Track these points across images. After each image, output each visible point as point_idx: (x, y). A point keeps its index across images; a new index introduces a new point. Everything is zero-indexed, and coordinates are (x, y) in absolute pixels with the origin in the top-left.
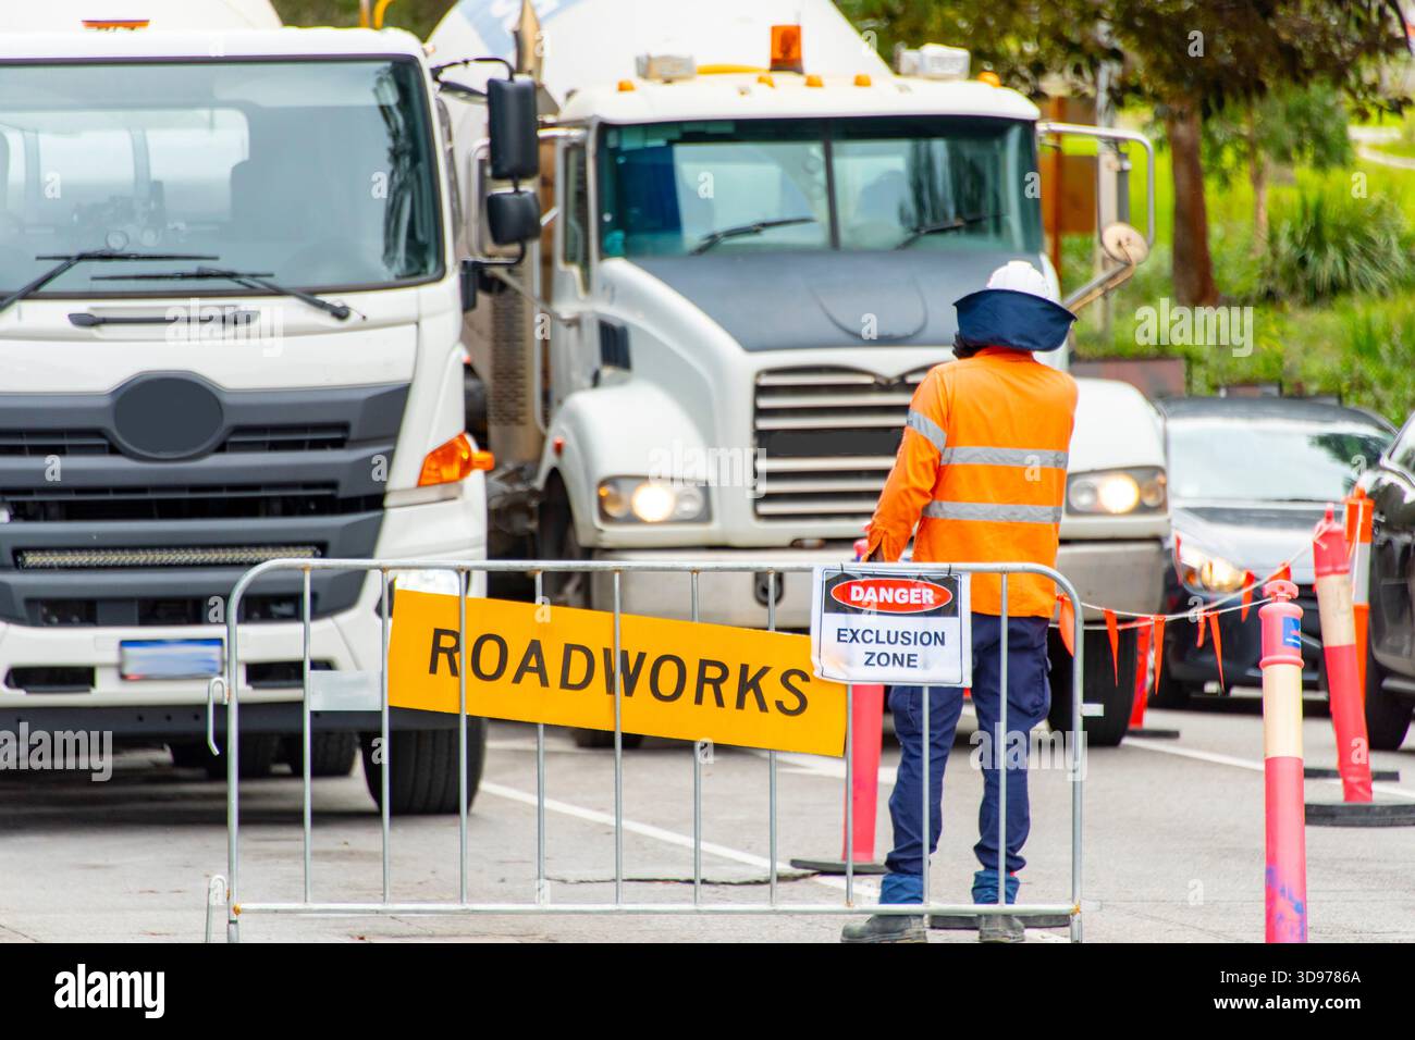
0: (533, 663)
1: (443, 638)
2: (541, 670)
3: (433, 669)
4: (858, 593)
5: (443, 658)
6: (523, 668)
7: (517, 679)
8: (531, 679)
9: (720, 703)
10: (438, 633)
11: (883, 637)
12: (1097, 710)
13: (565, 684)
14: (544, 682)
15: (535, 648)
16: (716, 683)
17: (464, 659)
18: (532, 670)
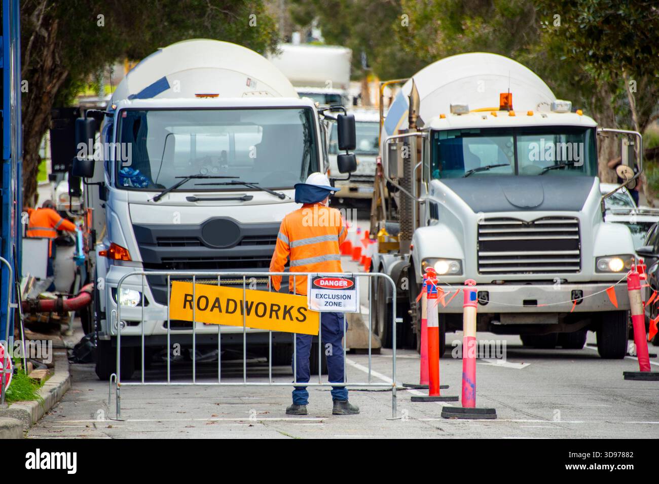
0: (217, 305)
1: (188, 297)
2: (219, 307)
3: (185, 307)
4: (322, 283)
5: (188, 303)
6: (214, 306)
7: (212, 310)
8: (216, 310)
9: (278, 318)
10: (186, 295)
11: (331, 297)
12: (400, 320)
13: (227, 312)
14: (220, 311)
15: (217, 300)
16: (276, 311)
17: (195, 304)
18: (216, 307)
